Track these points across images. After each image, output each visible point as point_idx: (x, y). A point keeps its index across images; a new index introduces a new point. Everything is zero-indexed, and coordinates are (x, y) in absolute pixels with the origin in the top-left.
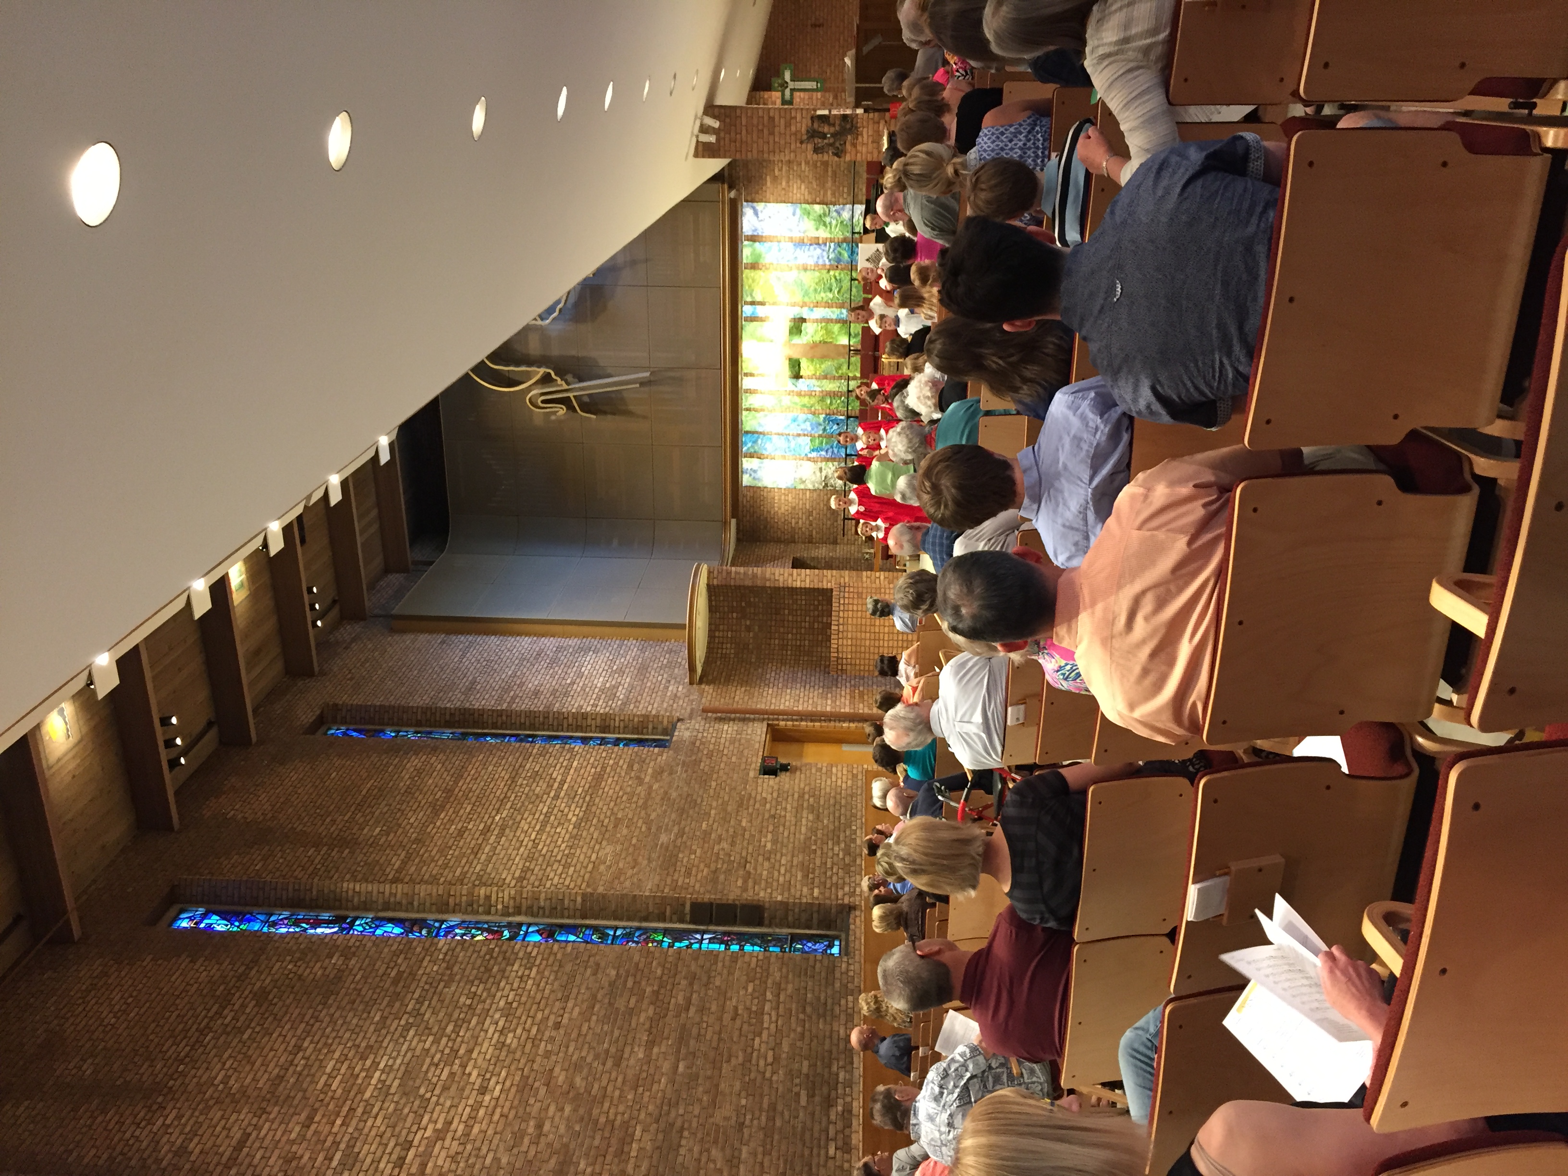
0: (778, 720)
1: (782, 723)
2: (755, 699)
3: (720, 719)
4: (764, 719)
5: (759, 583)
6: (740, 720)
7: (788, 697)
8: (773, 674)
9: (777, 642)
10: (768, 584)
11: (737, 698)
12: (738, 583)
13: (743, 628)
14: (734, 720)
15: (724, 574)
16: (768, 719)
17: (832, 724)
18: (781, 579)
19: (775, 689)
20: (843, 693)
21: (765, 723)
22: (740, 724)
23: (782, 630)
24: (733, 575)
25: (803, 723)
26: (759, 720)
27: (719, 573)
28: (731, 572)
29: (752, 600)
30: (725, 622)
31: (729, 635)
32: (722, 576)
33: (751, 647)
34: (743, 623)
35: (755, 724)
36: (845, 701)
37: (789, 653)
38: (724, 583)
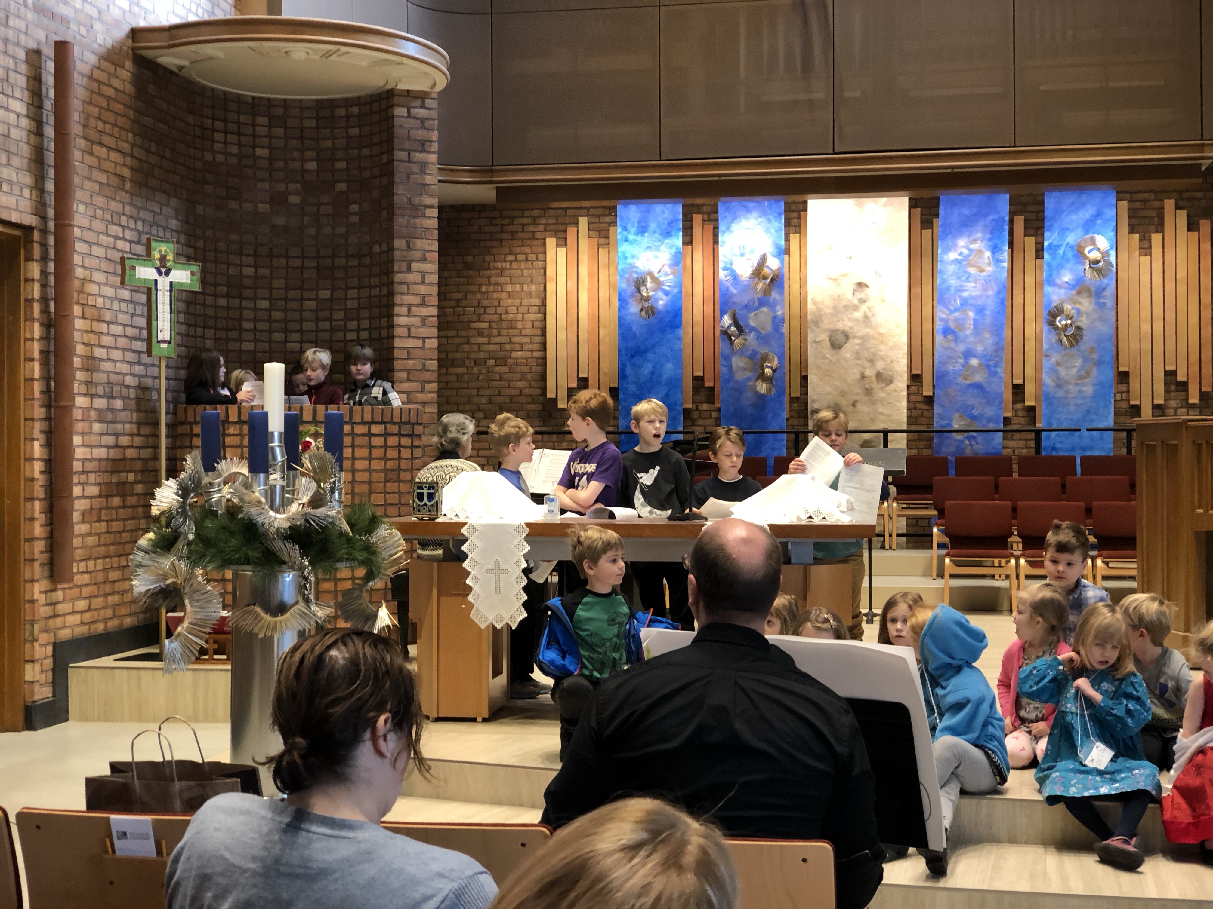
0: (44, 259)
1: (34, 270)
2: (100, 200)
4: (44, 218)
5: (400, 221)
9: (249, 271)
10: (399, 243)
11: (99, 151)
12: (400, 168)
13: (281, 187)
14: (38, 132)
15: (421, 134)
16: (44, 232)
17: (39, 412)
18: (411, 277)
20: (125, 441)
21: (30, 220)
22: (26, 150)
23: (278, 283)
24: (419, 156)
25: (37, 330)
26: (41, 204)
27: (423, 121)
28: (424, 151)
29: (354, 208)
30: (294, 143)
31: (259, 152)
32: (417, 129)
33: (233, 205)
34: (292, 186)
35: (27, 193)
36: (109, 447)
37: (223, 302)
38: (398, 132)
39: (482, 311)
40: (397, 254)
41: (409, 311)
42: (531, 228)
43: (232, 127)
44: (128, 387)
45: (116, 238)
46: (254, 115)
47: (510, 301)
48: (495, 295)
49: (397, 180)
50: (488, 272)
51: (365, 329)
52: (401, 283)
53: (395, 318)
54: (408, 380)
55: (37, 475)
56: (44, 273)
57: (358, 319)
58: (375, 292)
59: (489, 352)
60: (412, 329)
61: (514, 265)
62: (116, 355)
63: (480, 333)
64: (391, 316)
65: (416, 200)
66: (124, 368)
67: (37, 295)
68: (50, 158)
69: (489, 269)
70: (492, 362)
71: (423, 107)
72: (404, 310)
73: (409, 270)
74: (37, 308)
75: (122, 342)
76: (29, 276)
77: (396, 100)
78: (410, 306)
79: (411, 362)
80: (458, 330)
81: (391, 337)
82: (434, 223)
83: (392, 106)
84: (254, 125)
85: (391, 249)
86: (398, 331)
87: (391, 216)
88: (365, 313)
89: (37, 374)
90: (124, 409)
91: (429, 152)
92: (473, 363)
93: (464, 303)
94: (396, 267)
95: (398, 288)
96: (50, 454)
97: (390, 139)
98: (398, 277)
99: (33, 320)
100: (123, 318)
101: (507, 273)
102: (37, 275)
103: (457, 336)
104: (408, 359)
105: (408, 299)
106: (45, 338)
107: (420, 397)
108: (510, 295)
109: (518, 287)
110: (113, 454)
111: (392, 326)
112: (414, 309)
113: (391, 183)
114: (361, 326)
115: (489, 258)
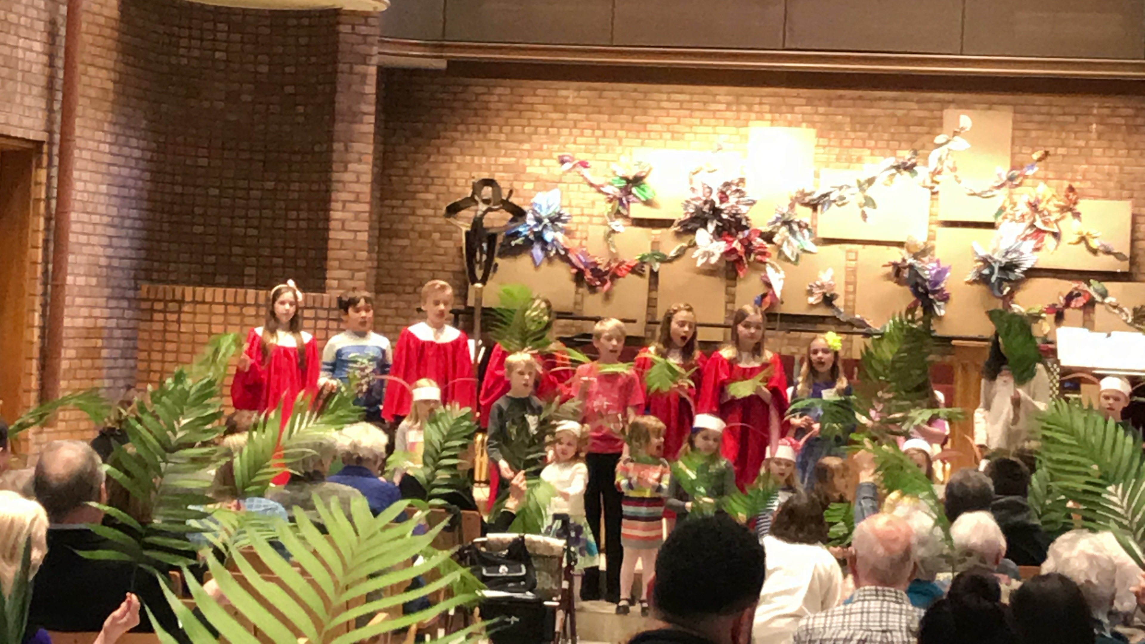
0: (50, 165)
2: (90, 112)
3: (52, 35)
4: (50, 132)
5: (339, 126)
6: (51, 79)
7: (91, 187)
8: (137, 153)
9: (203, 162)
10: (338, 146)
11: (92, 71)
12: (341, 78)
13: (236, 86)
14: (51, 65)
15: (362, 49)
16: (51, 143)
17: (39, 289)
18: (348, 177)
19: (108, 158)
20: (97, 312)
21: (42, 136)
22: (43, 81)
23: (229, 173)
24: (359, 68)
25: (42, 223)
26: (50, 121)
27: (365, 36)
28: (365, 64)
29: (301, 109)
30: (249, 47)
31: (218, 55)
32: (359, 44)
33: (193, 102)
34: (246, 87)
35: (40, 114)
36: (85, 317)
37: (178, 189)
38: (342, 47)
39: (429, 181)
40: (335, 156)
41: (344, 207)
42: (486, 98)
43: (196, 33)
44: (100, 267)
45: (100, 142)
46: (215, 22)
47: (459, 173)
48: (444, 166)
49: (339, 89)
50: (438, 142)
51: (303, 220)
52: (339, 181)
53: (332, 213)
54: (341, 268)
55: (36, 339)
56: (49, 177)
57: (298, 210)
58: (315, 187)
59: (434, 225)
60: (346, 223)
61: (466, 136)
62: (94, 240)
63: (426, 204)
64: (328, 210)
65: (355, 108)
66: (100, 251)
67: (43, 196)
68: (59, 84)
69: (439, 138)
70: (436, 236)
71: (366, 24)
72: (339, 205)
73: (346, 170)
74: (42, 205)
75: (99, 229)
76: (39, 180)
77: (342, 18)
78: (344, 202)
79: (344, 252)
80: (403, 200)
81: (327, 229)
82: (371, 128)
83: (339, 23)
84: (215, 31)
85: (330, 150)
86: (333, 224)
87: (333, 120)
88: (304, 206)
89: (40, 259)
90: (97, 286)
91: (369, 65)
92: (417, 235)
93: (411, 172)
94: (334, 167)
95: (335, 186)
96: (44, 323)
97: (336, 51)
98: (335, 176)
99: (39, 215)
100: (102, 209)
101: (459, 142)
102: (43, 179)
103: (403, 206)
104: (340, 249)
105: (344, 196)
106: (47, 229)
107: (351, 284)
108: (460, 167)
109: (468, 158)
110: (90, 323)
111: (327, 220)
112: (347, 204)
113: (334, 91)
114: (301, 217)
115: (439, 127)
